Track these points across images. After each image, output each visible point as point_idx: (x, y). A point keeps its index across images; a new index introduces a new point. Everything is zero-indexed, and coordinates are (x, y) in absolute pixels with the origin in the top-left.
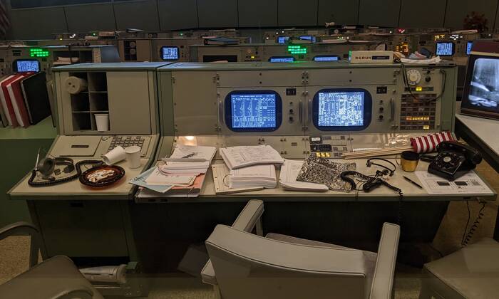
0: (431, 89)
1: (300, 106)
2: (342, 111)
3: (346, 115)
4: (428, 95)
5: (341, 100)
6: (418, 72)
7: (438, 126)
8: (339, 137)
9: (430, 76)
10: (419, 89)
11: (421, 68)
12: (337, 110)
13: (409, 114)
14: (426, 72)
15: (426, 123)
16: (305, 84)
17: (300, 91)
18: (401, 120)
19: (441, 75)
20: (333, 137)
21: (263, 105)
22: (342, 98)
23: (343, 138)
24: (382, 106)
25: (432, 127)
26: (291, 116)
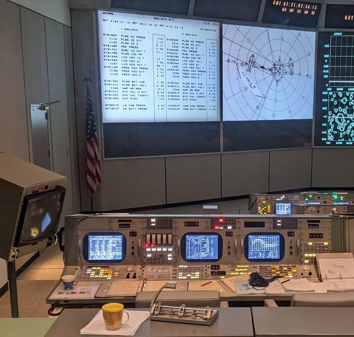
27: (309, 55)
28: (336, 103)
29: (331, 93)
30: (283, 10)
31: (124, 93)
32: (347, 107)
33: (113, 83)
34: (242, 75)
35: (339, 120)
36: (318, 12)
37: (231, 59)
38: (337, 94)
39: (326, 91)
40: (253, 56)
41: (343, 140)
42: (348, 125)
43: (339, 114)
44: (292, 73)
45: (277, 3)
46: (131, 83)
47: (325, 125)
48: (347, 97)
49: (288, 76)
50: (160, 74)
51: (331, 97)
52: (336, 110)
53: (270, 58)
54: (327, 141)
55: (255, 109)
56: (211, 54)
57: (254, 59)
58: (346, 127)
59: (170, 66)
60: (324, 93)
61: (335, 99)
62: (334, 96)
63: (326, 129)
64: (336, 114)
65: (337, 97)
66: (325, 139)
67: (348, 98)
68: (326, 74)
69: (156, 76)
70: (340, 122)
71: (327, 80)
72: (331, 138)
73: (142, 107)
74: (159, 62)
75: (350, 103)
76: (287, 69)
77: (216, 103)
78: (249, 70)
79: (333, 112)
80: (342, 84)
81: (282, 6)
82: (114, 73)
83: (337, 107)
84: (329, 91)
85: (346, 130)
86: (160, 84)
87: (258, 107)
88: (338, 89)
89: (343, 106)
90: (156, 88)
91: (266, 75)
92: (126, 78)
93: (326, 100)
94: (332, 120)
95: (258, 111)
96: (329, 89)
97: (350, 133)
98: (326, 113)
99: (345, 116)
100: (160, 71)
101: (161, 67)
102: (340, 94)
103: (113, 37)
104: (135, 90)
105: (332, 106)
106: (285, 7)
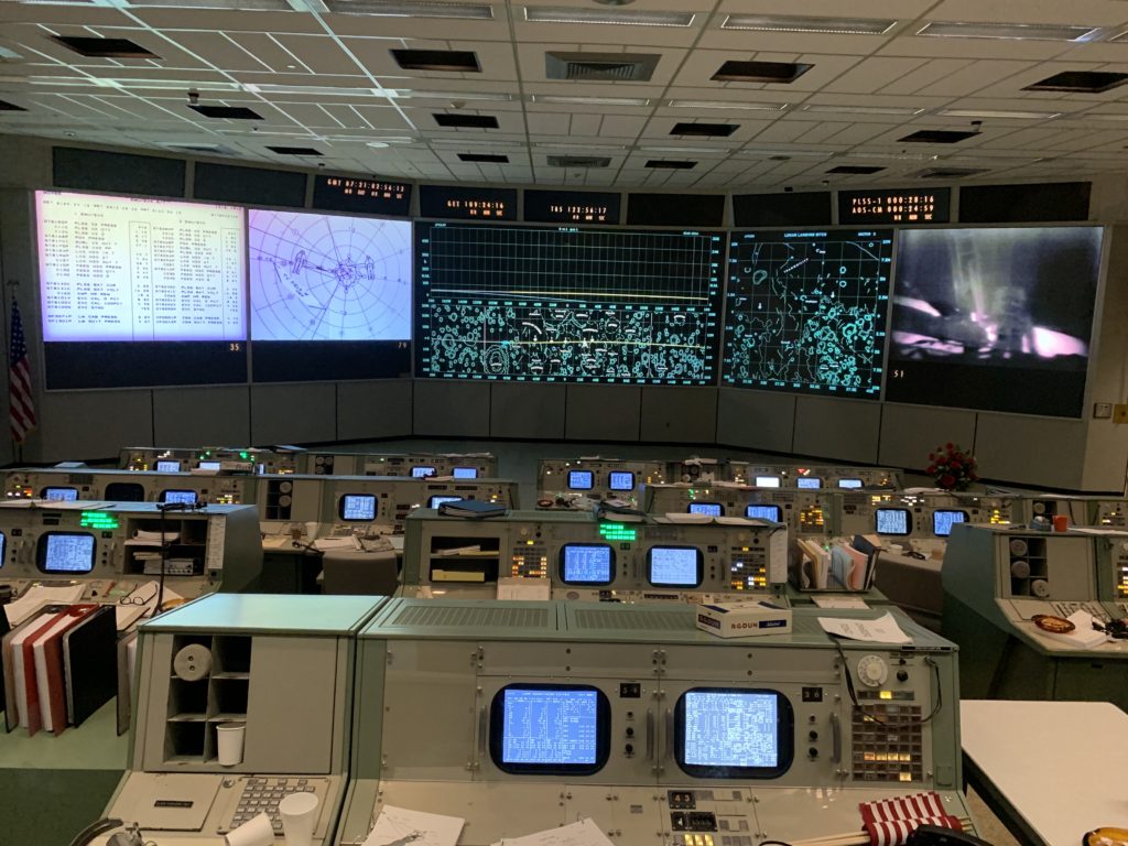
0: (910, 696)
1: (650, 721)
2: (732, 734)
3: (742, 743)
4: (904, 709)
5: (731, 711)
6: (881, 661)
7: (929, 777)
8: (728, 793)
9: (905, 668)
10: (886, 695)
11: (887, 654)
12: (723, 731)
13: (870, 748)
14: (897, 661)
15: (904, 768)
16: (659, 676)
17: (647, 690)
18: (854, 758)
19: (927, 669)
20: (717, 793)
21: (570, 713)
22: (732, 706)
23: (737, 796)
24: (813, 728)
25: (917, 777)
26: (629, 742)
27: (401, 252)
28: (441, 319)
29: (434, 306)
30: (346, 191)
31: (81, 301)
32: (458, 327)
33: (60, 286)
34: (283, 278)
35: (448, 343)
36: (407, 195)
37: (264, 256)
38: (443, 308)
39: (427, 303)
40: (302, 252)
41: (454, 371)
42: (460, 351)
43: (447, 335)
44: (372, 277)
45: (335, 183)
46: (92, 287)
47: (427, 349)
48: (457, 312)
49: (365, 282)
50: (141, 275)
51: (434, 311)
52: (442, 330)
53: (332, 255)
54: (431, 372)
55: (308, 324)
56: (229, 247)
57: (304, 257)
58: (458, 353)
59: (160, 264)
60: (425, 306)
61: (441, 314)
62: (439, 310)
63: (428, 355)
64: (443, 335)
65: (444, 313)
66: (427, 370)
67: (459, 313)
68: (426, 279)
69: (135, 275)
70: (449, 345)
71: (427, 289)
72: (436, 368)
73: (111, 319)
74: (141, 258)
75: (462, 321)
76: (363, 271)
77: (240, 314)
78: (297, 271)
79: (438, 333)
80: (450, 295)
81: (343, 187)
82: (64, 272)
83: (443, 325)
84: (430, 304)
85: (457, 357)
86: (142, 289)
87: (312, 322)
88: (444, 301)
89: (452, 325)
90: (136, 295)
91: (325, 279)
92: (83, 280)
93: (427, 316)
94: (437, 343)
95: (313, 328)
96: (432, 301)
97: (464, 362)
98: (428, 333)
99: (456, 338)
100: (141, 270)
101: (144, 265)
102: (448, 308)
103: (61, 225)
104: (98, 296)
105: (435, 324)
106: (349, 188)
